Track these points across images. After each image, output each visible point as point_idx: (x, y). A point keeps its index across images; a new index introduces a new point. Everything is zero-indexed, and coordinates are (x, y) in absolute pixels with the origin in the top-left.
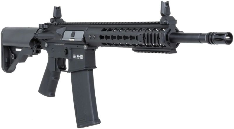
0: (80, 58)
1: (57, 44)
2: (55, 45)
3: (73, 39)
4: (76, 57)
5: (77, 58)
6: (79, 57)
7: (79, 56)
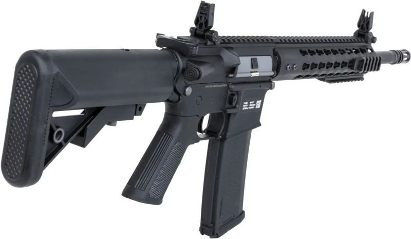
0: (255, 107)
1: (211, 86)
2: (207, 88)
3: (258, 73)
4: (249, 106)
5: (250, 108)
6: (255, 105)
7: (254, 103)
